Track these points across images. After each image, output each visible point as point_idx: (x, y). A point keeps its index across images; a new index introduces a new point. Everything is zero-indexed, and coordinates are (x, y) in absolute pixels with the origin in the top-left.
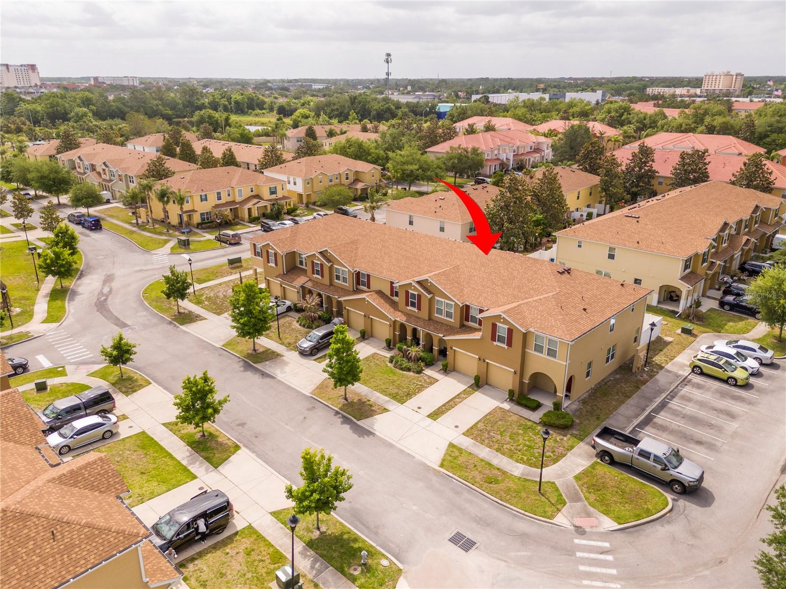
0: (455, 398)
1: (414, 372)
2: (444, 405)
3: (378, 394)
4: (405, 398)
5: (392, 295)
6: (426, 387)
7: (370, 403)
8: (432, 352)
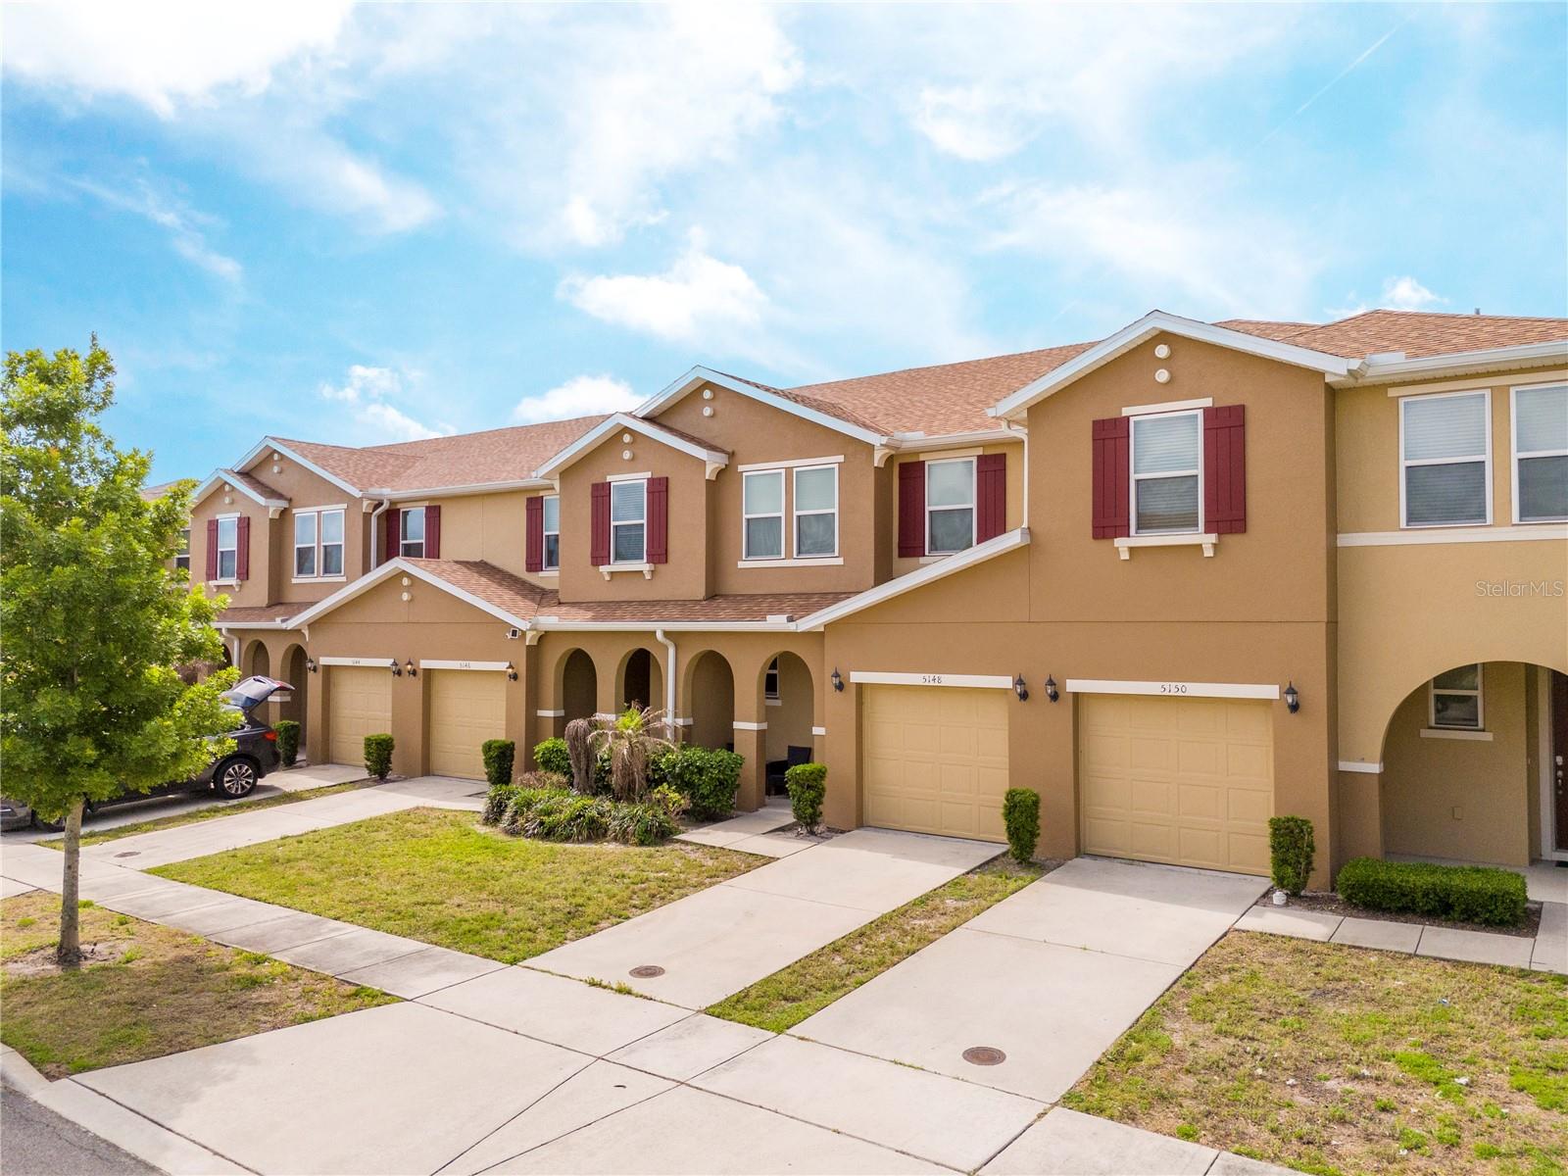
0: (903, 912)
1: (623, 837)
2: (836, 949)
3: (349, 931)
4: (543, 935)
5: (533, 565)
6: (699, 886)
7: (264, 969)
8: (730, 747)
